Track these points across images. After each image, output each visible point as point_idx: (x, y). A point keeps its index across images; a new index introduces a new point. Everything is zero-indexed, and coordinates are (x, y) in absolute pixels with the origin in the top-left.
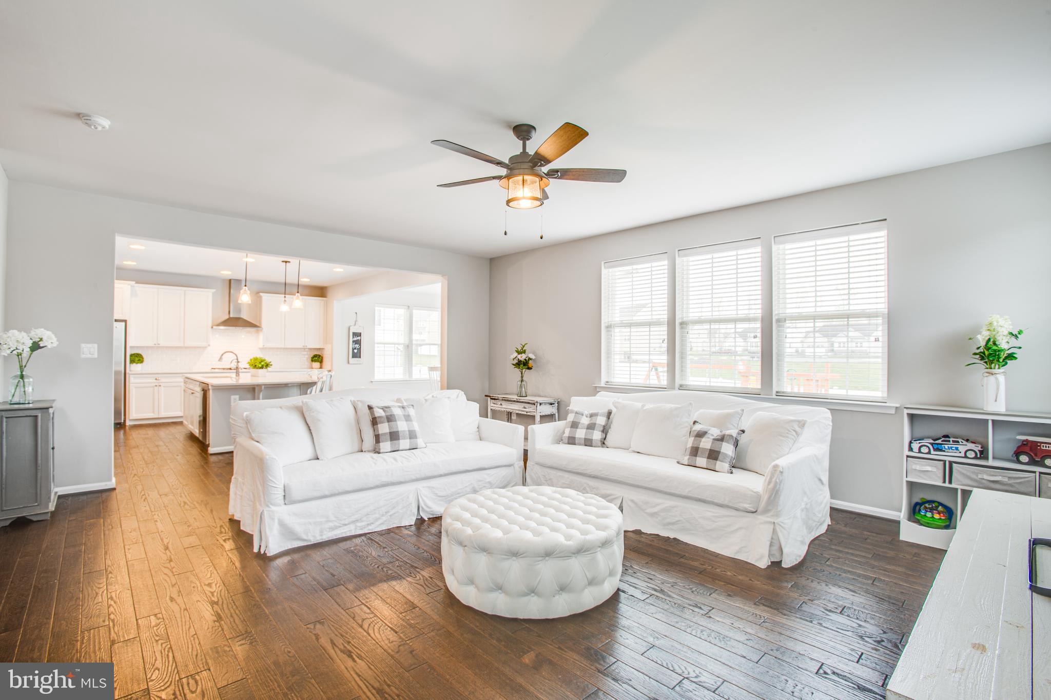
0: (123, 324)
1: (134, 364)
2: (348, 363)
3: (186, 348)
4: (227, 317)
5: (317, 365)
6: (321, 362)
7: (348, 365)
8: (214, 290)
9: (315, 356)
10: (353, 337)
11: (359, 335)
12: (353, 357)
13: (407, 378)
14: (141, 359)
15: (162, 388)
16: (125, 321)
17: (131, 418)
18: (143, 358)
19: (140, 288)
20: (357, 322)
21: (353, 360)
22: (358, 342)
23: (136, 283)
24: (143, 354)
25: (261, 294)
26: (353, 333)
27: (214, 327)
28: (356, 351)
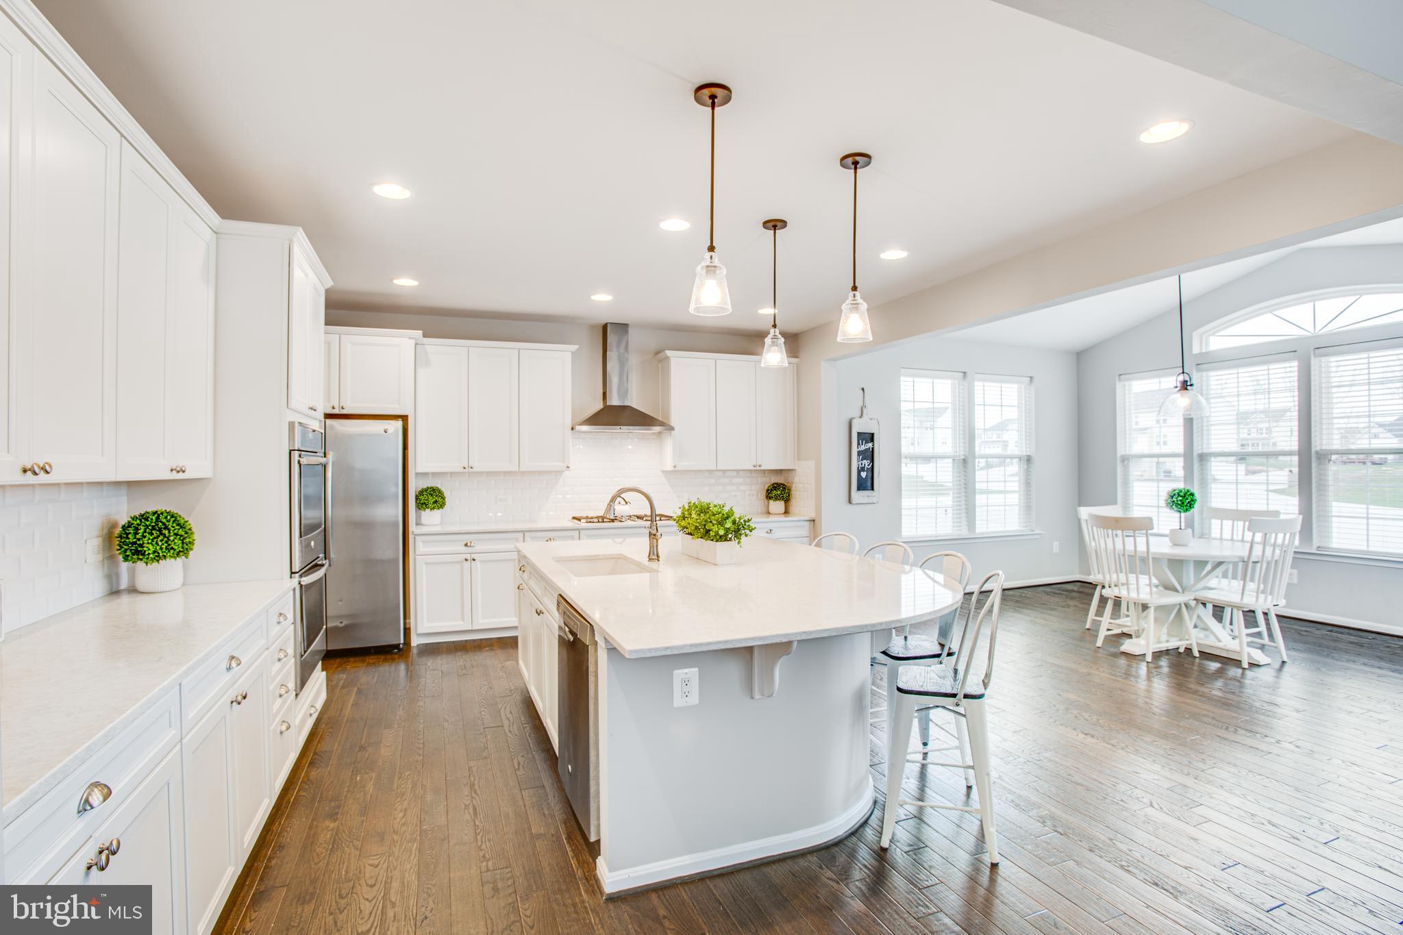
0: (399, 423)
1: (428, 511)
2: (850, 502)
3: (523, 473)
4: (599, 406)
5: (777, 506)
6: (787, 500)
7: (850, 506)
8: (574, 347)
9: (776, 486)
10: (859, 444)
11: (871, 437)
12: (859, 489)
13: (965, 533)
14: (440, 500)
15: (477, 564)
16: (404, 418)
17: (420, 631)
18: (444, 498)
19: (435, 347)
20: (865, 411)
21: (858, 496)
22: (869, 455)
23: (425, 336)
24: (443, 489)
25: (668, 353)
26: (859, 434)
27: (578, 428)
28: (864, 474)
